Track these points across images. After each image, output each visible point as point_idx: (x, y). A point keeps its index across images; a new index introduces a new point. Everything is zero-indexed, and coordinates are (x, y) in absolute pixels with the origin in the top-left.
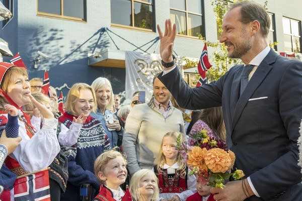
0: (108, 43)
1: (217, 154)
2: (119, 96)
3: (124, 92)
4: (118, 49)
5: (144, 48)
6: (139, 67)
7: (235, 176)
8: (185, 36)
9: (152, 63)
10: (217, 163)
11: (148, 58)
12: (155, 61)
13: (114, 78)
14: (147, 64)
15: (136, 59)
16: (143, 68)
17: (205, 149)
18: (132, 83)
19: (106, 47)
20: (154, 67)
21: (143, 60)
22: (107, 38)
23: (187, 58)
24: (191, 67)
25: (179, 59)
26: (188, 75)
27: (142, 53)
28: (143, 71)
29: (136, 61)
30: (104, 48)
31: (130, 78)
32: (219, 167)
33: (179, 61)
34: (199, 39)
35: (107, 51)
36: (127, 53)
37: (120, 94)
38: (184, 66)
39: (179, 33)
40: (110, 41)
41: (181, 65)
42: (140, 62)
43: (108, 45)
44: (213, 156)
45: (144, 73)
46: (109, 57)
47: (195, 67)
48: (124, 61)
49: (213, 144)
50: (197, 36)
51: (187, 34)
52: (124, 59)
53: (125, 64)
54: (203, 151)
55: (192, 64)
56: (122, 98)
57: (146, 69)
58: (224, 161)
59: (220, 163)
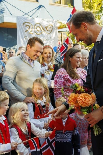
0: (4, 10)
1: (83, 97)
2: (13, 48)
3: (16, 45)
4: (12, 15)
5: (30, 14)
6: (26, 27)
7: (94, 108)
8: (60, 5)
9: (35, 25)
10: (83, 102)
11: (33, 22)
12: (37, 24)
13: (9, 36)
14: (32, 26)
15: (24, 22)
16: (29, 29)
17: (78, 94)
18: (21, 40)
19: (3, 13)
20: (37, 28)
21: (29, 23)
22: (3, 6)
23: (60, 21)
24: (63, 28)
25: (55, 22)
26: (61, 33)
27: (29, 18)
28: (29, 31)
29: (24, 23)
30: (1, 14)
31: (20, 36)
32: (85, 104)
33: (55, 23)
34: (69, 7)
35: (3, 17)
36: (18, 18)
37: (14, 47)
38: (58, 27)
39: (55, 3)
40: (6, 9)
41: (56, 26)
42: (27, 24)
43: (4, 12)
44: (81, 98)
45: (30, 32)
46: (5, 21)
47: (66, 27)
48: (16, 23)
49: (82, 91)
50: (67, 5)
51: (61, 4)
52: (16, 22)
53: (16, 26)
54: (76, 96)
55: (64, 25)
56: (15, 49)
57: (31, 29)
58: (87, 100)
59: (85, 102)
